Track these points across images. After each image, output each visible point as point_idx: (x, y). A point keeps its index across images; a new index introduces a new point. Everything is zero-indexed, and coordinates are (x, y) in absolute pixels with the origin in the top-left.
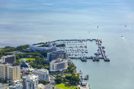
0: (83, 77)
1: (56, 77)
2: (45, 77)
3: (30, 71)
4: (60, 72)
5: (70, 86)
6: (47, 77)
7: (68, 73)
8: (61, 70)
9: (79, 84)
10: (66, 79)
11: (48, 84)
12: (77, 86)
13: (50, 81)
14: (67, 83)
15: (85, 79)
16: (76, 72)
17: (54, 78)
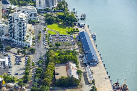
0: (79, 17)
1: (45, 17)
2: (33, 16)
3: (12, 8)
4: (49, 10)
5: (65, 27)
6: (35, 16)
7: (60, 12)
8: (50, 8)
9: (76, 25)
10: (59, 19)
11: (37, 25)
12: (74, 27)
13: (39, 21)
14: (60, 23)
15: (82, 19)
16: (69, 11)
17: (43, 17)
